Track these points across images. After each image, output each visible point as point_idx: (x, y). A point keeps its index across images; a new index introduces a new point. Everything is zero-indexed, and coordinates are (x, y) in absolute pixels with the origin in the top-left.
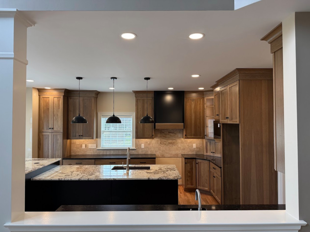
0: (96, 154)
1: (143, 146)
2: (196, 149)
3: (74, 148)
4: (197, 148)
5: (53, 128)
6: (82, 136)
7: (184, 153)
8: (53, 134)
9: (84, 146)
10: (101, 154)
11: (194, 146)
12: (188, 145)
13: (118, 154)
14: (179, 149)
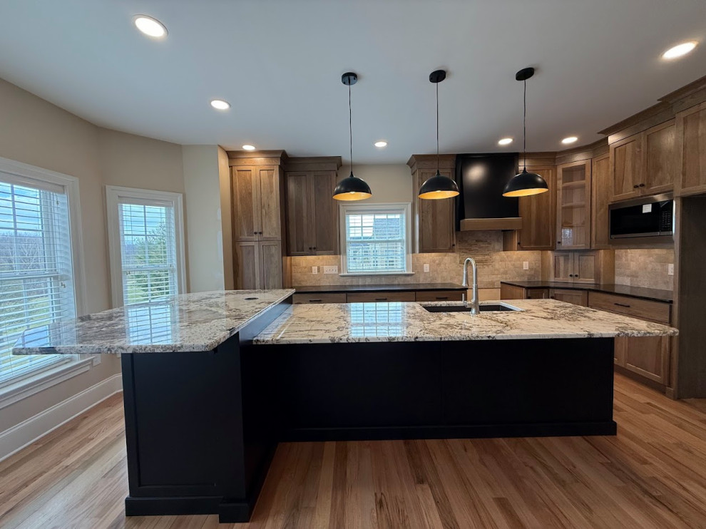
0: (338, 284)
1: (427, 268)
2: (528, 272)
3: (297, 275)
4: (531, 269)
5: (261, 233)
6: (315, 248)
7: (506, 279)
8: (262, 243)
9: (315, 269)
10: (347, 284)
11: (526, 266)
12: (514, 265)
13: (378, 283)
14: (496, 272)
